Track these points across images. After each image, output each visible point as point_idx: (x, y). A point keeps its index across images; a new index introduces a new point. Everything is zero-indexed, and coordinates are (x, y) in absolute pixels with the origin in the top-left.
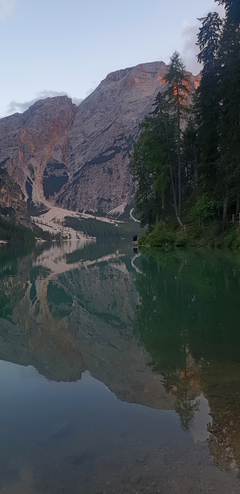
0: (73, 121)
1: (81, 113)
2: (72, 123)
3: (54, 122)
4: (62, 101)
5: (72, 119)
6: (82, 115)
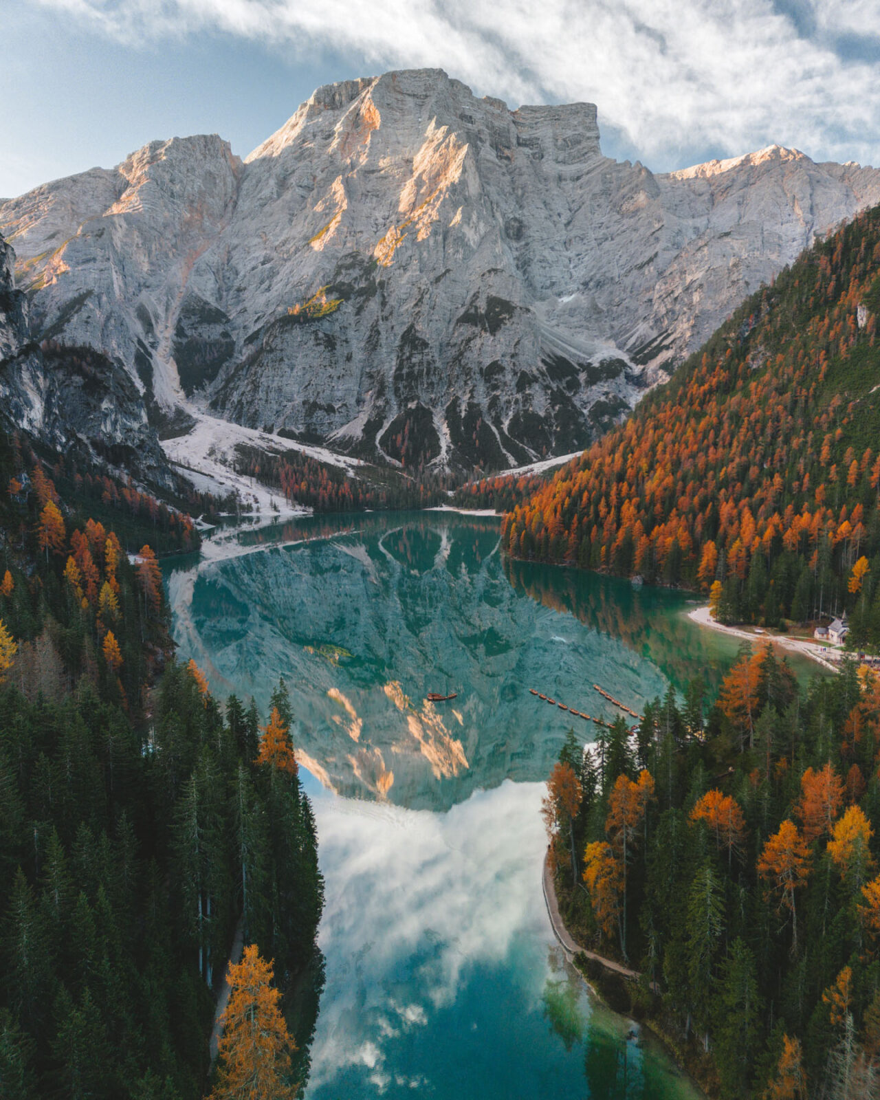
0: (236, 203)
1: (254, 181)
2: (235, 207)
3: (192, 202)
4: (209, 150)
5: (235, 197)
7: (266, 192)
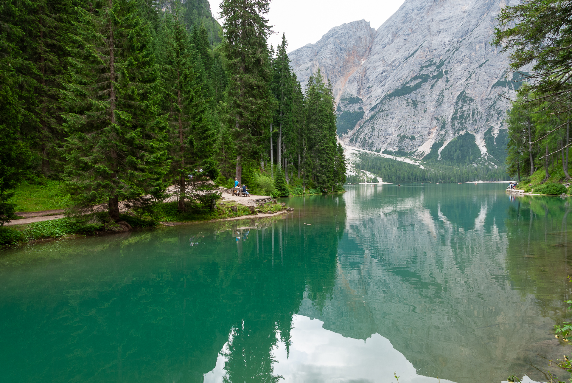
0: (371, 49)
1: (381, 37)
2: (370, 50)
3: (350, 51)
4: (360, 27)
5: (370, 46)
6: (382, 41)
7: (386, 41)
